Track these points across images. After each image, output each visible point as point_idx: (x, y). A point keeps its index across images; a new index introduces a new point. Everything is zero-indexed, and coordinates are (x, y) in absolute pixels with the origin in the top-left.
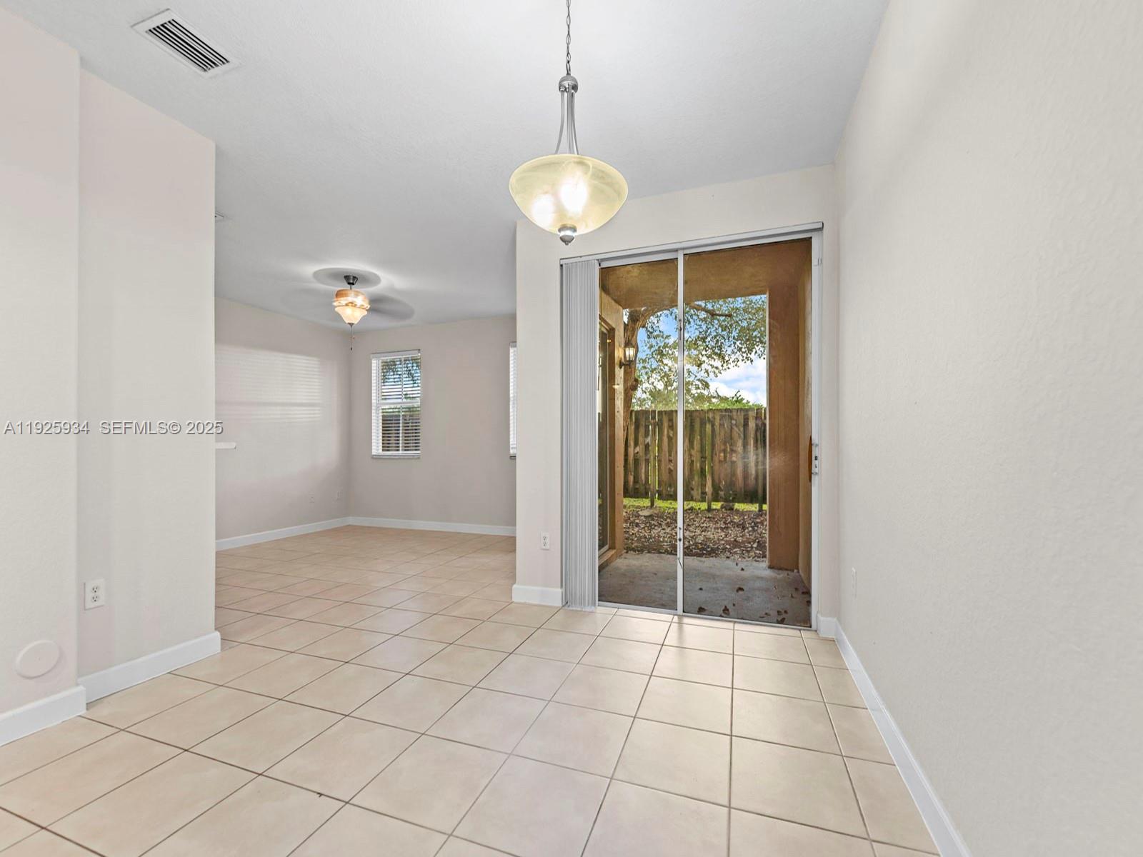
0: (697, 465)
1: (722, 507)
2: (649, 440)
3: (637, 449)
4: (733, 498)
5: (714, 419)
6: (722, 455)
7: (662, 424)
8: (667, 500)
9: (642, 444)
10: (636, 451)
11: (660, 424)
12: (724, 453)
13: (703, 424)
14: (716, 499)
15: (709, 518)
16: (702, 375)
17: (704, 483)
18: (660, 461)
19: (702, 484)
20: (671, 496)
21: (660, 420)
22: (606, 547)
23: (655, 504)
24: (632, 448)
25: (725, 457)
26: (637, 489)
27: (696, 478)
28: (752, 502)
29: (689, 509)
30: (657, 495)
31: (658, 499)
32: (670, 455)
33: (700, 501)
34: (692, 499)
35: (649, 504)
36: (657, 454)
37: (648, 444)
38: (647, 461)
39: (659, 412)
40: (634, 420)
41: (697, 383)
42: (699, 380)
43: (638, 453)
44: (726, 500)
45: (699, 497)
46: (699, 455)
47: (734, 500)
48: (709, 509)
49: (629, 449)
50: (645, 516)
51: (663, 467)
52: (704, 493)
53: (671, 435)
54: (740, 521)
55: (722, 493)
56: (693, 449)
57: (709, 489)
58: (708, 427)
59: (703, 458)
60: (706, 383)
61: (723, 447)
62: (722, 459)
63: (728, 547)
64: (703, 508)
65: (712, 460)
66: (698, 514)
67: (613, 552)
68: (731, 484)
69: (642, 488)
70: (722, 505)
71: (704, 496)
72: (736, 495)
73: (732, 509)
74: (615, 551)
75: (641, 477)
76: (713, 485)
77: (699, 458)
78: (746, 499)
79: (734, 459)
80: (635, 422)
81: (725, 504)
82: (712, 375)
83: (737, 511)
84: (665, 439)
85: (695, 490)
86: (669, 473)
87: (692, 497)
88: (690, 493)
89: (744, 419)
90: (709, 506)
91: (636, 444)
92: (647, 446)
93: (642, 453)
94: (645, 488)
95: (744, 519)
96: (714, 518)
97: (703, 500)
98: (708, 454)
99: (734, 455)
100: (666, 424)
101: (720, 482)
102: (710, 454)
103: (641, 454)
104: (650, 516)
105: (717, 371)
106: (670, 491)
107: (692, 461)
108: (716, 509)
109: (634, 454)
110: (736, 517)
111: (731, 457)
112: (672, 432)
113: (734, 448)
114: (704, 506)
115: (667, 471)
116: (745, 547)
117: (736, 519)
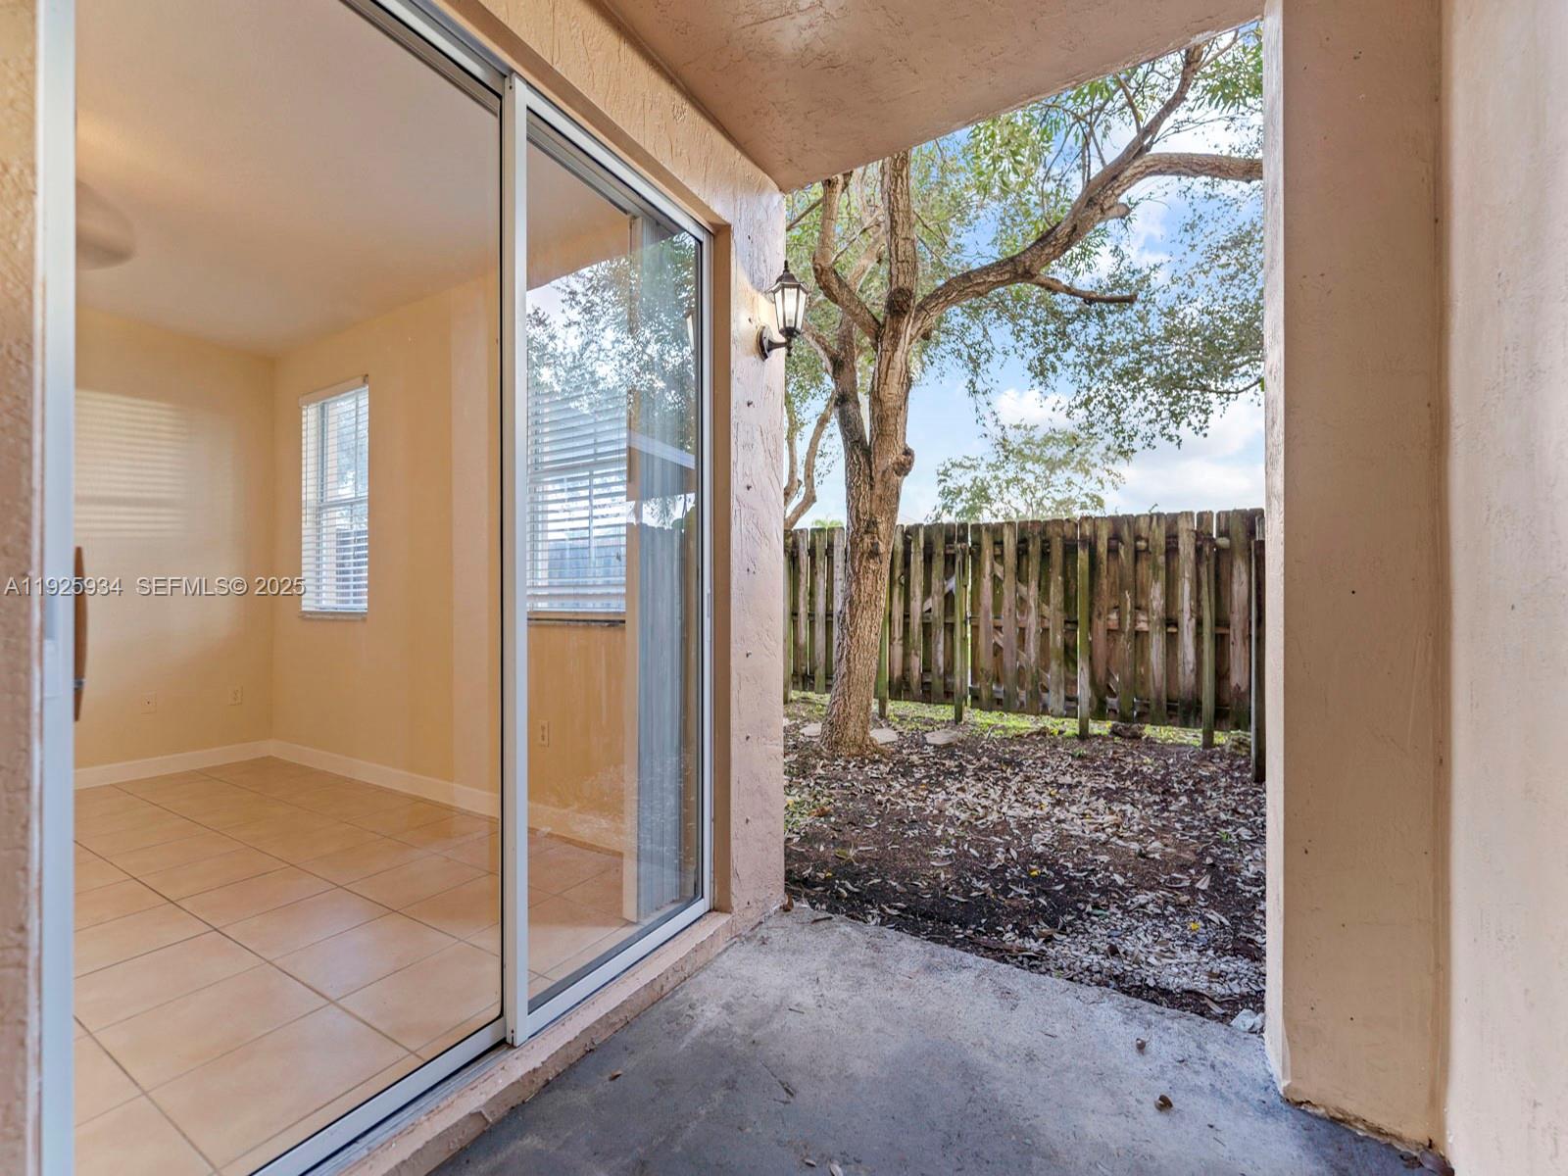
0: (1057, 639)
1: (1114, 732)
2: (952, 584)
3: (929, 604)
4: (1139, 715)
5: (1096, 536)
6: (1114, 616)
7: (980, 550)
8: (990, 710)
9: (938, 594)
10: (926, 608)
11: (976, 552)
12: (1119, 613)
13: (1070, 550)
14: (1100, 712)
15: (1081, 757)
16: (1092, 487)
17: (1072, 677)
18: (975, 628)
19: (1066, 679)
20: (999, 701)
21: (977, 544)
22: (700, 907)
23: (965, 716)
24: (919, 603)
25: (1120, 621)
26: (928, 684)
27: (1054, 666)
28: (1185, 724)
29: (1038, 733)
30: (969, 697)
31: (972, 707)
32: (997, 617)
33: (1061, 716)
34: (1045, 710)
35: (952, 717)
36: (969, 615)
37: (951, 591)
38: (950, 628)
39: (972, 526)
40: (922, 545)
41: (1084, 499)
42: (1087, 495)
43: (930, 611)
44: (1124, 718)
45: (1060, 708)
46: (1060, 617)
47: (1142, 717)
48: (1084, 736)
49: (912, 603)
50: (935, 746)
51: (982, 641)
52: (1071, 699)
53: (999, 575)
54: (1156, 772)
55: (1112, 701)
56: (1048, 604)
57: (1083, 691)
58: (1083, 555)
59: (1071, 623)
60: (1098, 498)
61: (1114, 602)
62: (1114, 624)
63: (1119, 880)
64: (1069, 732)
65: (1090, 629)
66: (1055, 746)
67: (722, 920)
68: (1137, 682)
69: (938, 685)
70: (1115, 726)
71: (1073, 704)
72: (1147, 706)
73: (1136, 737)
74: (728, 917)
75: (937, 661)
76: (1093, 682)
77: (1060, 623)
78: (1171, 717)
79: (1143, 626)
80: (925, 548)
81: (1121, 725)
82: (1108, 486)
83: (1150, 741)
84: (987, 583)
85: (1052, 692)
86: (995, 655)
87: (1045, 706)
88: (1039, 698)
89: (1167, 537)
90: (1084, 728)
91: (927, 592)
92: (949, 597)
93: (938, 613)
94: (945, 685)
95: (1166, 766)
96: (1093, 760)
97: (1070, 713)
98: (1081, 616)
99: (1142, 617)
100: (988, 552)
101: (1109, 674)
102: (1086, 614)
103: (936, 615)
104: (949, 745)
105: (1116, 480)
106: (998, 692)
107: (1046, 630)
108: (1099, 736)
109: (923, 613)
110: (1148, 760)
111: (1135, 621)
112: (1001, 568)
113: (1143, 603)
114: (1071, 727)
115: (991, 649)
116: (1173, 886)
117: (1148, 764)
